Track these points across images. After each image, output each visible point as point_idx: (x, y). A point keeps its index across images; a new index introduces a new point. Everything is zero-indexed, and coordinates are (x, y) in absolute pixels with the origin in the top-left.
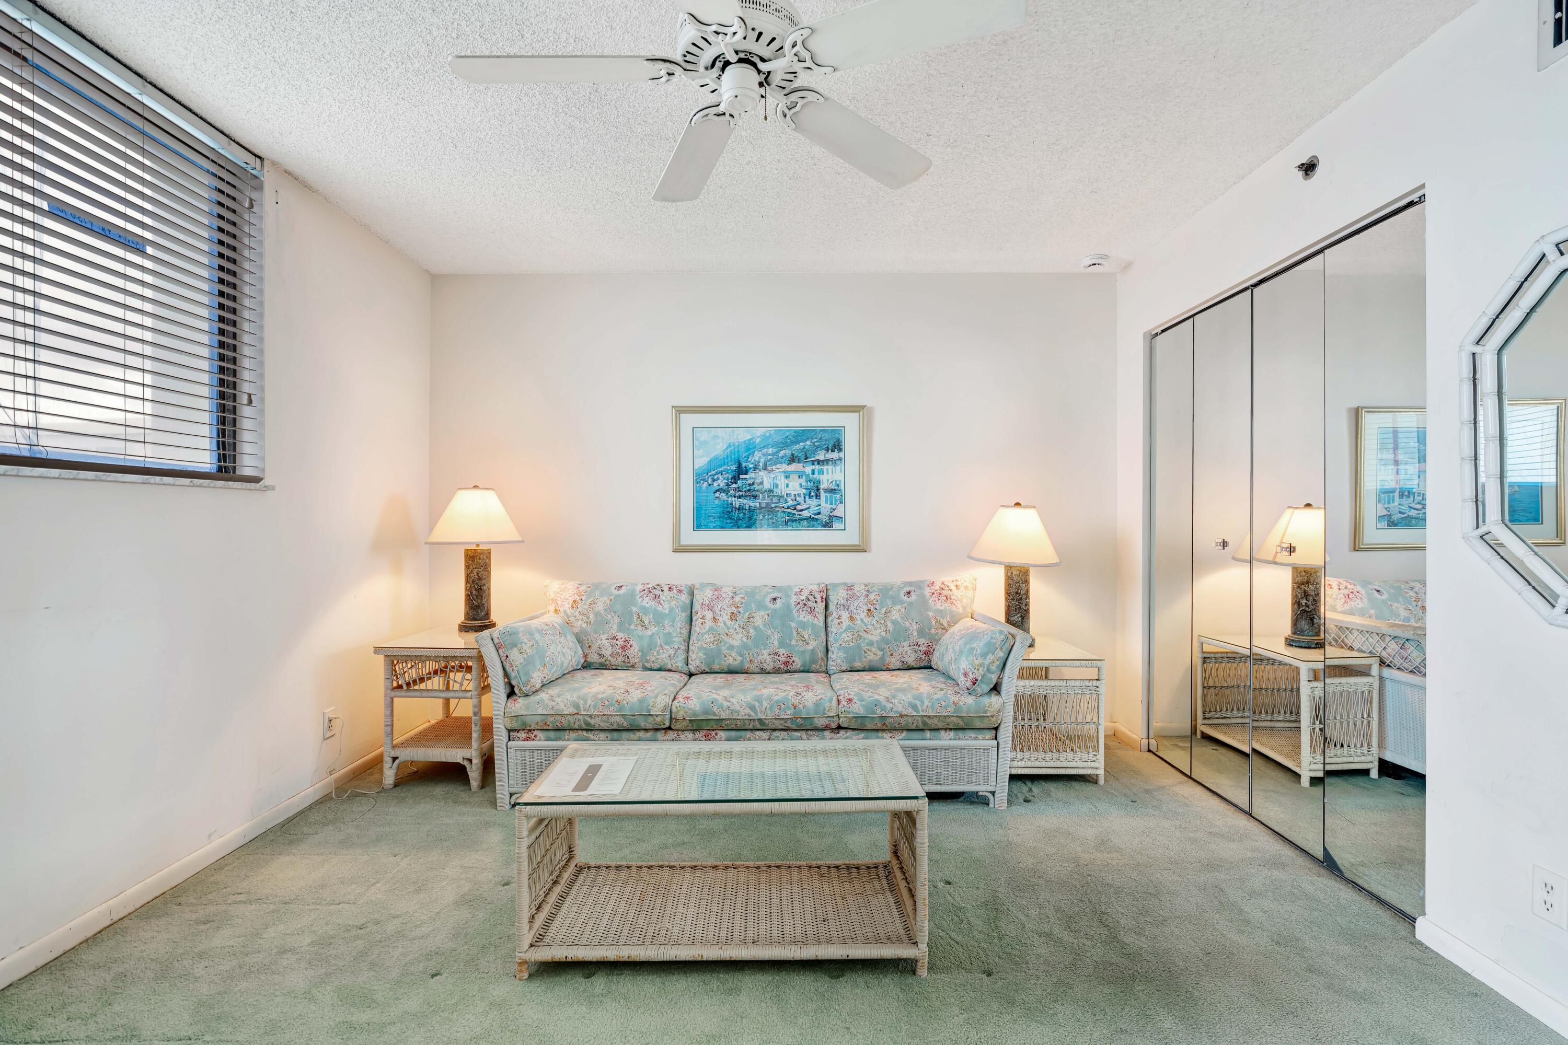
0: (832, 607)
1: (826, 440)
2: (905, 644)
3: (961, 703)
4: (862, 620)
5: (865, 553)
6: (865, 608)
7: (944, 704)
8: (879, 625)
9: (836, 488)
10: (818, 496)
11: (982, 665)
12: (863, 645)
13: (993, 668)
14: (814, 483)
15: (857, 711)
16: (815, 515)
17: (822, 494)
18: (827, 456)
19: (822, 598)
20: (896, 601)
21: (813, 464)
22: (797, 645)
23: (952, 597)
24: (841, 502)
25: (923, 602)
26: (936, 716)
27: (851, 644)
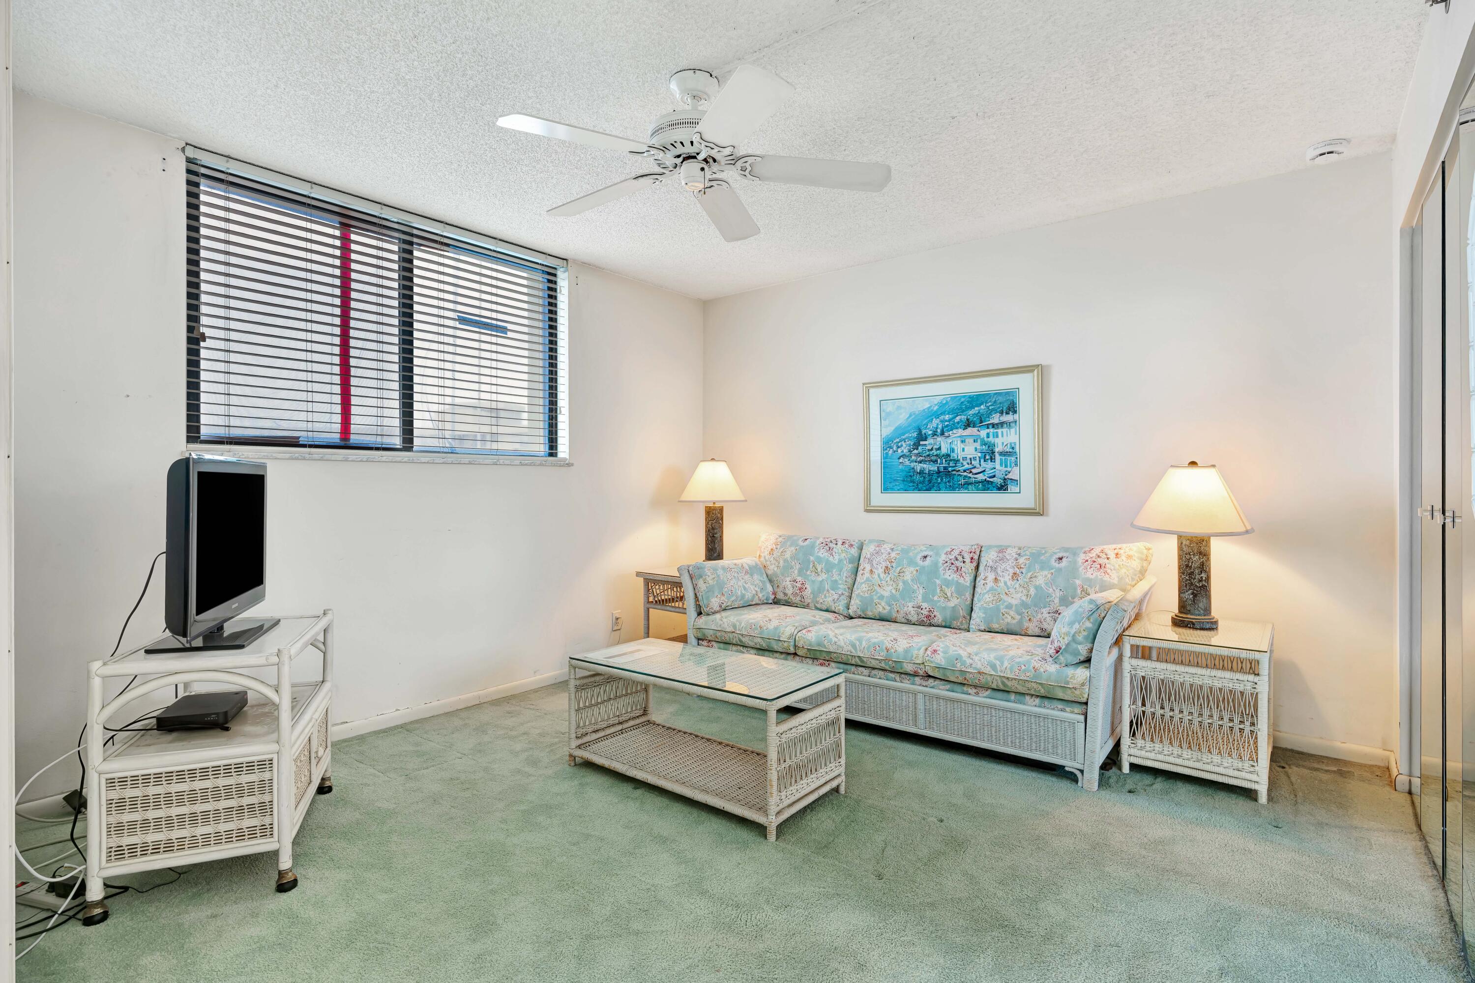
0: (981, 568)
1: (1000, 403)
2: (1045, 611)
3: (1042, 670)
4: (1005, 583)
5: (1041, 517)
6: (1011, 571)
7: (1023, 667)
8: (1021, 589)
9: (1011, 450)
10: (992, 459)
12: (1002, 607)
13: (1080, 638)
14: (989, 447)
15: (939, 662)
16: (990, 477)
17: (998, 457)
18: (1001, 418)
19: (972, 558)
20: (1044, 566)
21: (988, 428)
22: (939, 601)
23: (1108, 566)
24: (1016, 465)
25: (1073, 571)
26: (1015, 679)
27: (991, 605)
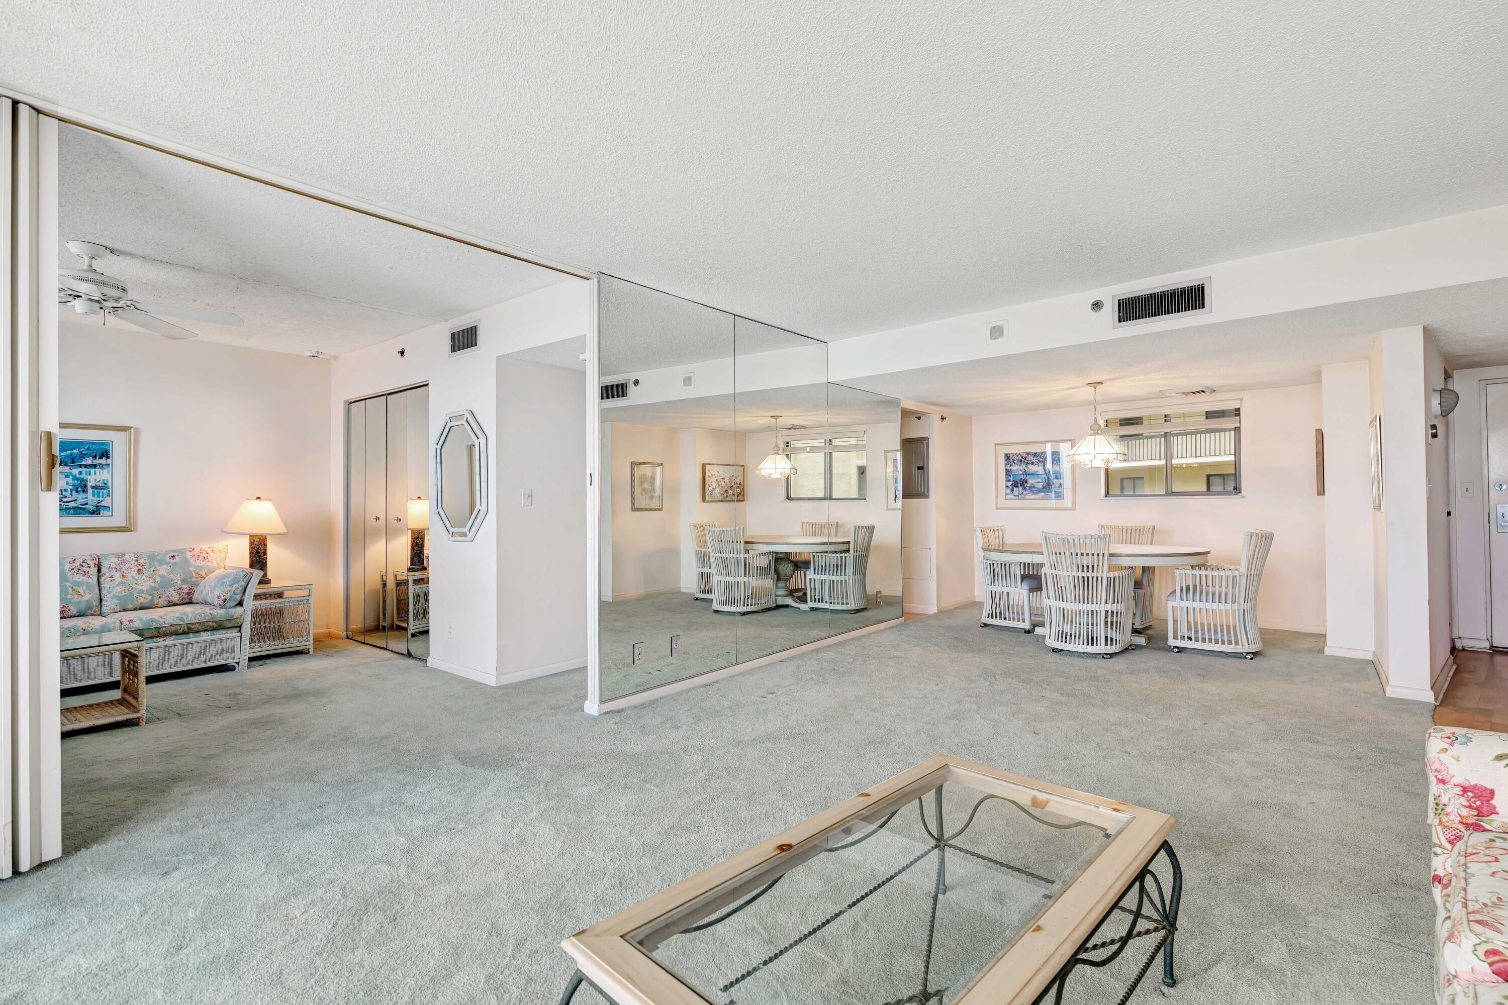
0: (104, 570)
1: (94, 450)
2: (171, 590)
3: (216, 614)
4: (133, 577)
5: (132, 533)
6: (136, 569)
7: (203, 615)
8: (148, 579)
9: (103, 485)
10: (84, 491)
11: (230, 591)
12: (135, 593)
13: (238, 592)
14: (81, 482)
15: (137, 626)
16: (82, 505)
17: (90, 490)
18: (94, 461)
19: (95, 564)
20: (162, 562)
21: (80, 467)
22: (73, 598)
23: (209, 557)
24: (108, 496)
25: (186, 562)
26: (198, 623)
27: (124, 593)
